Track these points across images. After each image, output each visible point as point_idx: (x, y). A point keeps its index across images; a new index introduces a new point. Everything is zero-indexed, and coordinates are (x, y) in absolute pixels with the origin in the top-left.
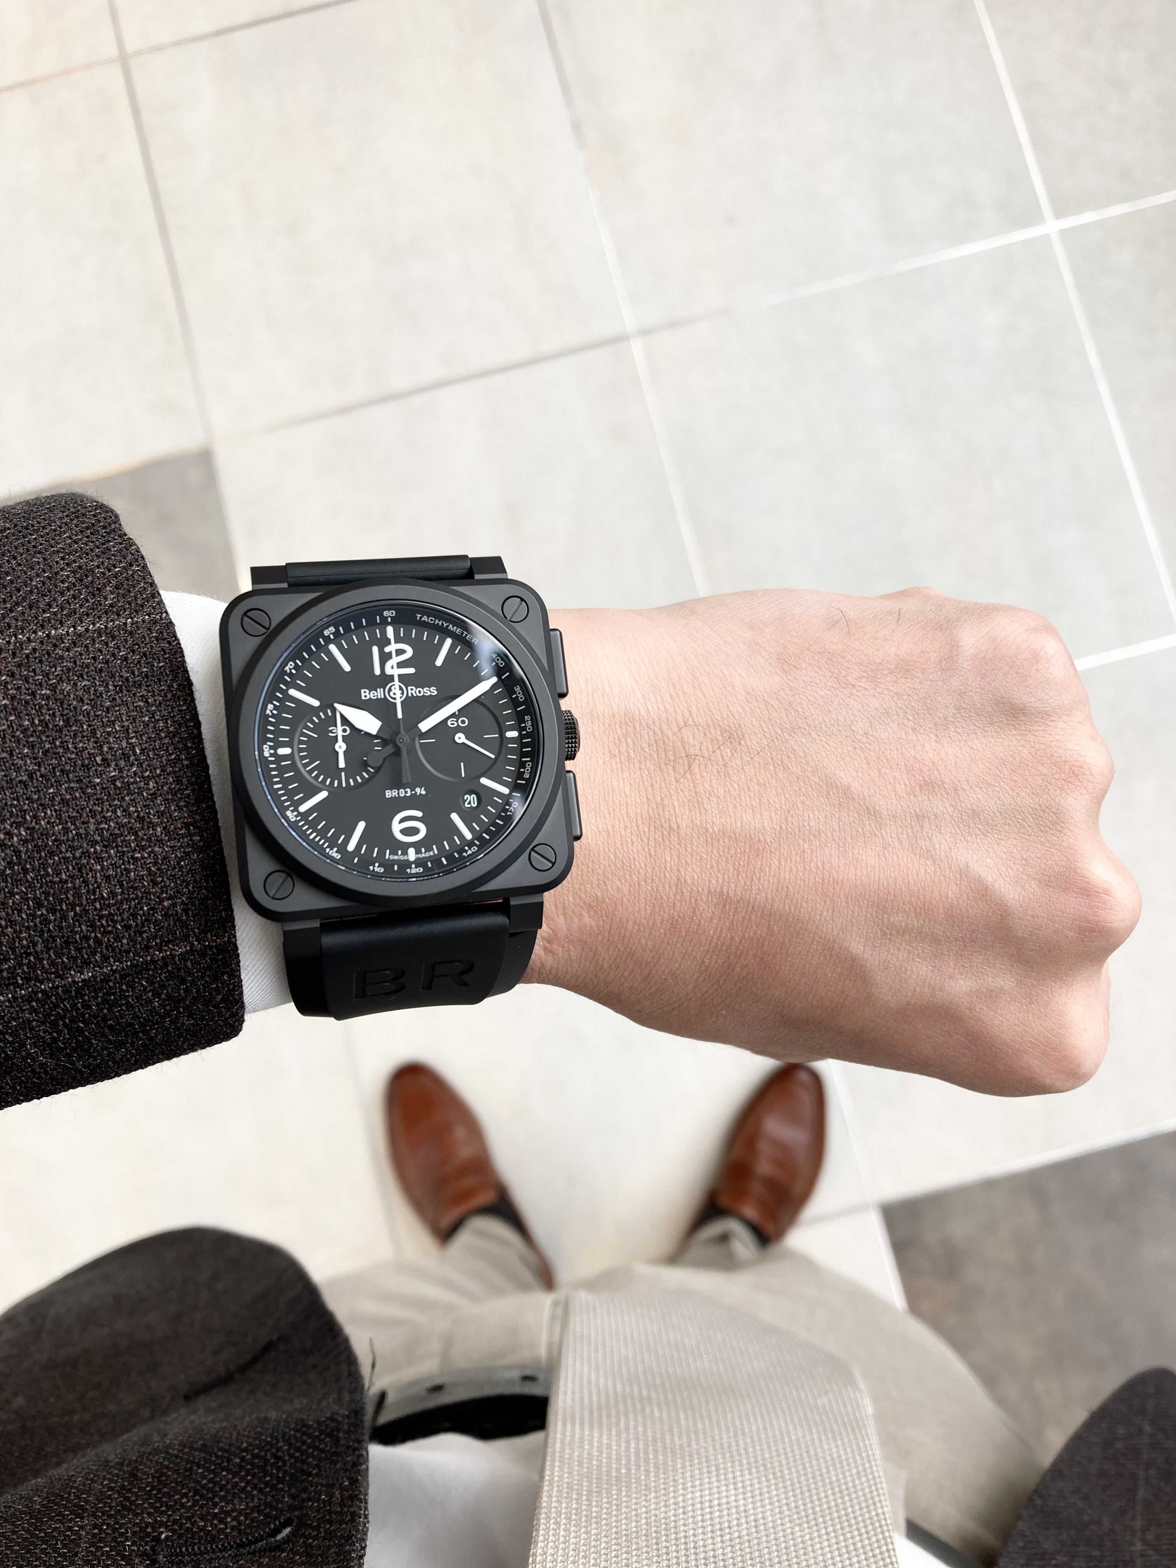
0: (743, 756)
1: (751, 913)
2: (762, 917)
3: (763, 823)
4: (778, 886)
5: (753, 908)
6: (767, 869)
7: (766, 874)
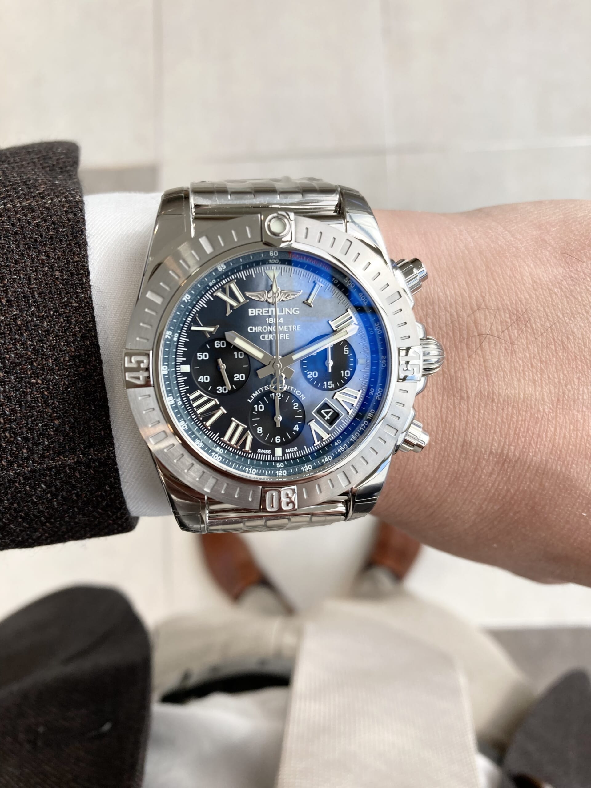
0: (528, 336)
1: (527, 471)
2: (536, 475)
3: (543, 395)
4: (552, 449)
5: (529, 467)
6: (544, 436)
7: (542, 440)
